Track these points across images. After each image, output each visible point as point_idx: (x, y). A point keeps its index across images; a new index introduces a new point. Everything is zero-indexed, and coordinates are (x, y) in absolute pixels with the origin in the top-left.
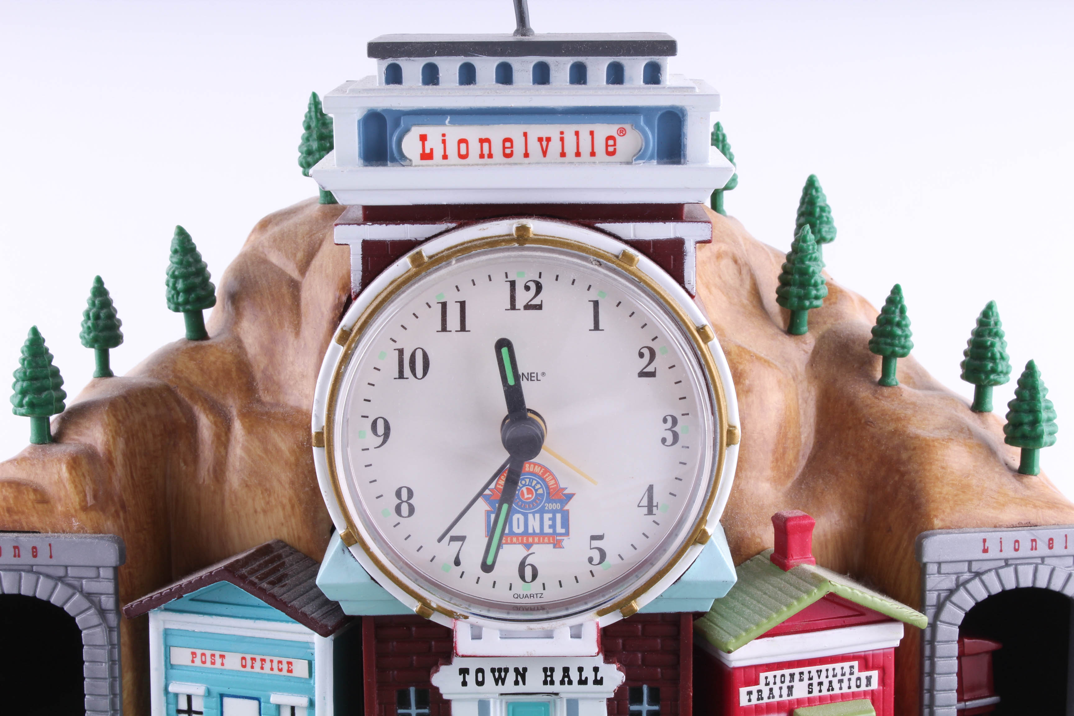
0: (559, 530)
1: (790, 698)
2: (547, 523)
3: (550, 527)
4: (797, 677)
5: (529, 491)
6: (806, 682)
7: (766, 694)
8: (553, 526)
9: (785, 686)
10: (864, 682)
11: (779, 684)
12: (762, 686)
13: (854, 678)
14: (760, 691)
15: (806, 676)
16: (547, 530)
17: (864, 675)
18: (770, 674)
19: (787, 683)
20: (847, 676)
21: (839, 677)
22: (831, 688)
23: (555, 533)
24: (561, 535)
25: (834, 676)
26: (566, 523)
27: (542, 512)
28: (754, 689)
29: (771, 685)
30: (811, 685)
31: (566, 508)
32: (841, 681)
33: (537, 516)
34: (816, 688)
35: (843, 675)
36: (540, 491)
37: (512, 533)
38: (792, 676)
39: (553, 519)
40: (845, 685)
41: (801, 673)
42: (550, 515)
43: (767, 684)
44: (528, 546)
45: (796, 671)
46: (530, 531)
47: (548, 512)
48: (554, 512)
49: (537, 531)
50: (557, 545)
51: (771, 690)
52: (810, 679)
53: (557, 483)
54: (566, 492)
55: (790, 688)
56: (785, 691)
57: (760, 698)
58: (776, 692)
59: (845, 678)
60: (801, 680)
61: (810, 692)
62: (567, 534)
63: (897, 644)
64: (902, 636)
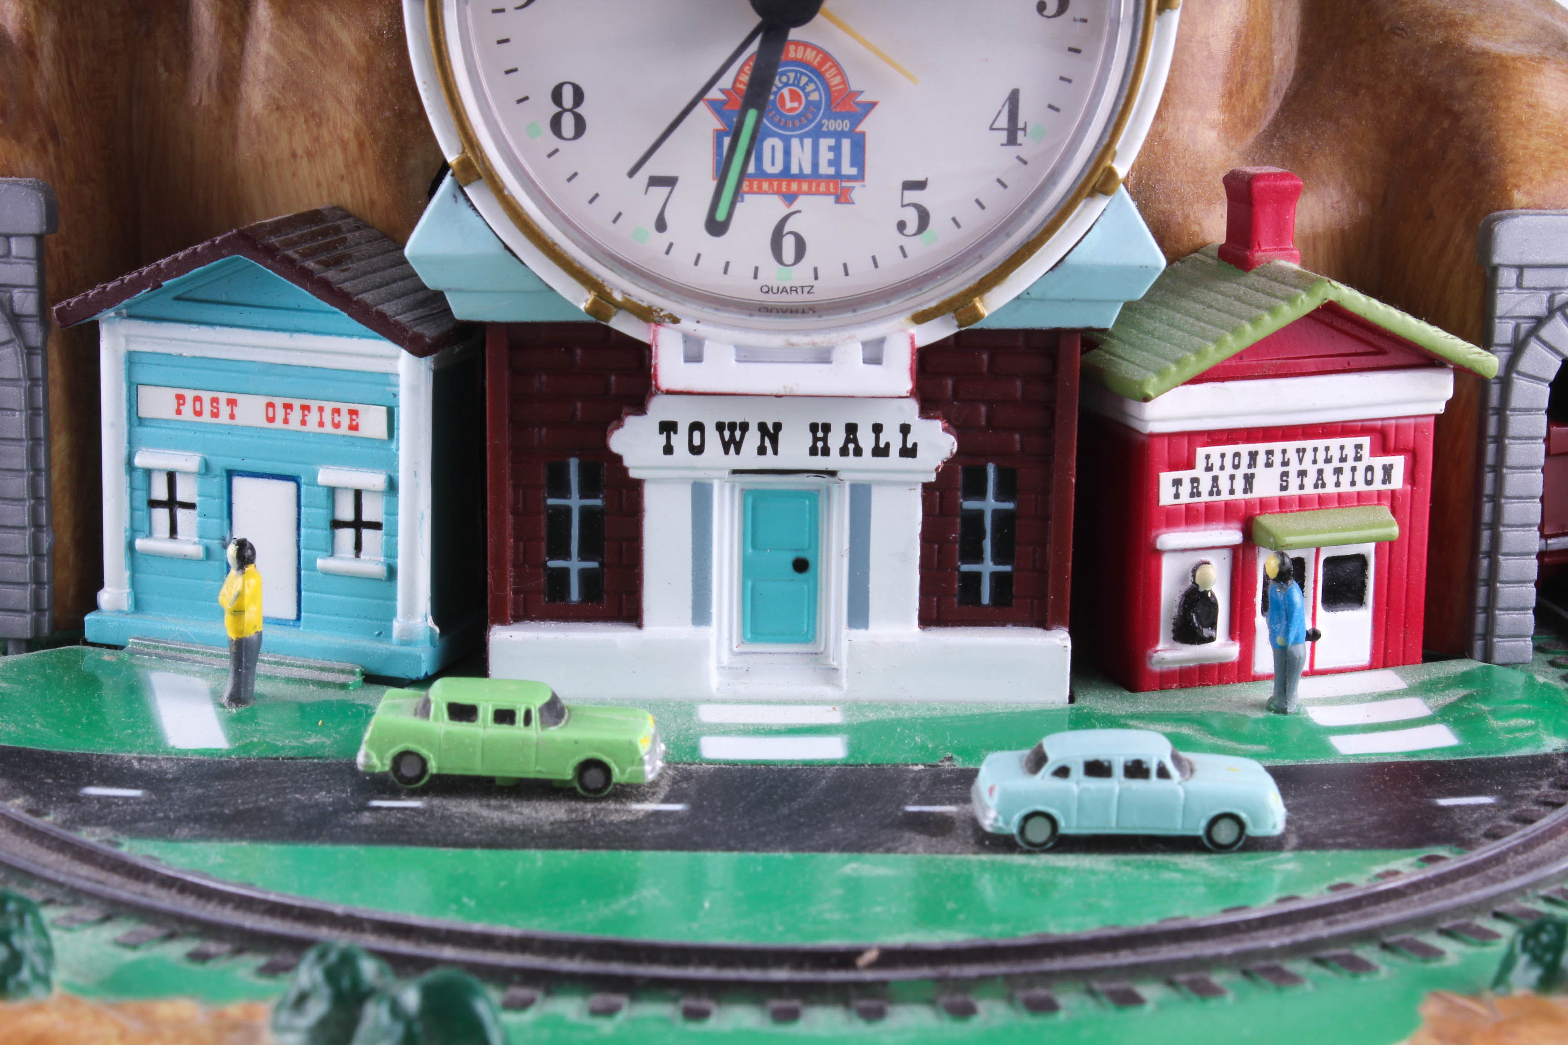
0: (847, 169)
1: (1248, 496)
2: (825, 155)
3: (831, 163)
4: (1261, 459)
5: (795, 97)
6: (1278, 469)
7: (1205, 486)
8: (836, 163)
9: (1239, 474)
10: (1379, 474)
11: (1229, 470)
12: (1199, 471)
13: (1361, 466)
14: (1195, 481)
15: (1277, 458)
16: (825, 169)
17: (1379, 462)
18: (1215, 451)
19: (1244, 469)
20: (1350, 462)
21: (1336, 463)
22: (1320, 481)
23: (838, 176)
24: (850, 178)
25: (1328, 461)
26: (859, 158)
27: (817, 134)
28: (1185, 475)
29: (1216, 471)
30: (1285, 474)
31: (860, 128)
32: (1338, 471)
33: (808, 142)
34: (1294, 481)
35: (1343, 460)
36: (815, 97)
37: (761, 174)
38: (1253, 455)
39: (836, 149)
40: (1346, 478)
41: (1270, 453)
42: (831, 142)
43: (1209, 469)
44: (790, 198)
45: (1261, 448)
46: (795, 170)
47: (829, 134)
48: (838, 136)
49: (807, 170)
50: (842, 197)
51: (1215, 479)
52: (1285, 463)
53: (845, 81)
54: (861, 98)
55: (1249, 479)
56: (1239, 484)
57: (1195, 493)
58: (1224, 484)
59: (1347, 467)
60: (1269, 465)
61: (1284, 488)
62: (860, 176)
63: (1439, 408)
64: (1449, 394)
